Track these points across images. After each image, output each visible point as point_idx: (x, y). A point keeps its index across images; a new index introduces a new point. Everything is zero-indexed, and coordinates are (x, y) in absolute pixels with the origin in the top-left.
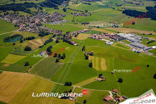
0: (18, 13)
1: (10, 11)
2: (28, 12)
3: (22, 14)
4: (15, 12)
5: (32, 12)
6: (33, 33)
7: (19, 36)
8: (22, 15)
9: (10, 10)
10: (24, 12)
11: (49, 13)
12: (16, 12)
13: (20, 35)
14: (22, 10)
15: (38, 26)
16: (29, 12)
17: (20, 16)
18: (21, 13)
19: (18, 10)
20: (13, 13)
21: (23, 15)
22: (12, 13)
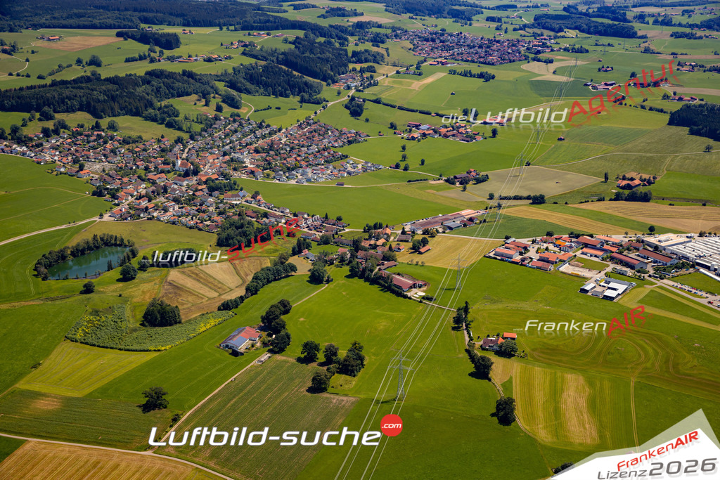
0: (112, 127)
1: (72, 115)
2: (163, 120)
3: (131, 129)
4: (100, 121)
5: (186, 118)
6: (191, 228)
7: (116, 245)
8: (134, 134)
9: (74, 111)
10: (147, 118)
11: (274, 127)
12: (104, 122)
13: (122, 240)
14: (137, 108)
15: (216, 193)
16: (168, 119)
17: (125, 142)
18: (129, 125)
19: (112, 109)
20: (86, 125)
21: (140, 137)
22: (82, 126)
